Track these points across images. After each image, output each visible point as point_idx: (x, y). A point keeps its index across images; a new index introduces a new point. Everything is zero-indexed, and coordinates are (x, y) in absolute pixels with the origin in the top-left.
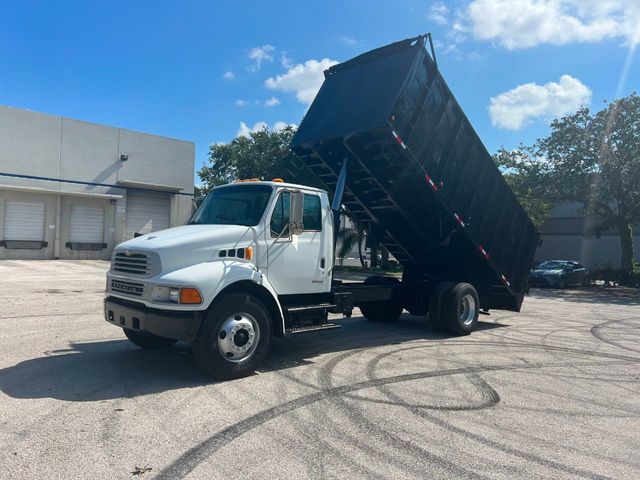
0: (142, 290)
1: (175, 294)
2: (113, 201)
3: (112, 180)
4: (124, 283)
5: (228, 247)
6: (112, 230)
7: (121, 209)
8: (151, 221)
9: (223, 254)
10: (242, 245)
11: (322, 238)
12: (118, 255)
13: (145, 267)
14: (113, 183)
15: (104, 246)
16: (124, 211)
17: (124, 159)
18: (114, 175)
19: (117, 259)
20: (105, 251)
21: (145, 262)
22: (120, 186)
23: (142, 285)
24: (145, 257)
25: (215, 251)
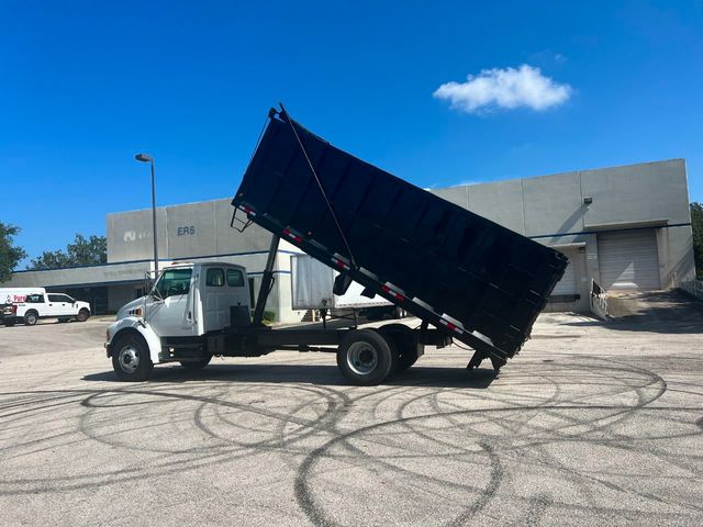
2: (582, 249)
3: (578, 228)
6: (584, 279)
7: (592, 256)
8: (632, 265)
9: (130, 313)
11: (189, 299)
14: (580, 230)
15: (577, 297)
16: (596, 257)
17: (588, 202)
18: (580, 220)
20: (579, 303)
22: (587, 232)
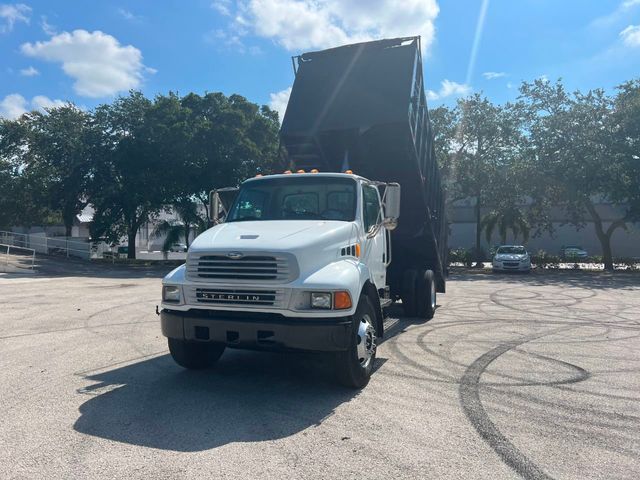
0: (273, 298)
1: (318, 301)
4: (232, 291)
5: (345, 245)
9: (343, 252)
10: (353, 242)
12: (201, 258)
13: (275, 272)
19: (200, 264)
21: (275, 265)
23: (274, 292)
24: (273, 259)
25: (338, 249)
